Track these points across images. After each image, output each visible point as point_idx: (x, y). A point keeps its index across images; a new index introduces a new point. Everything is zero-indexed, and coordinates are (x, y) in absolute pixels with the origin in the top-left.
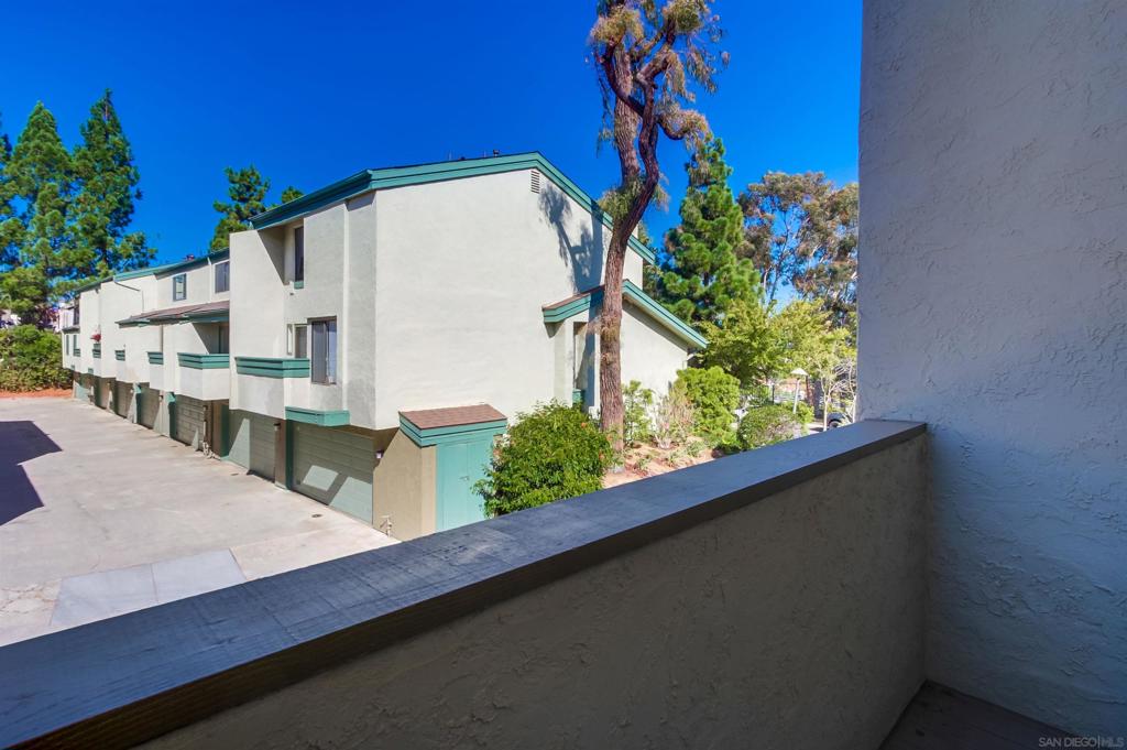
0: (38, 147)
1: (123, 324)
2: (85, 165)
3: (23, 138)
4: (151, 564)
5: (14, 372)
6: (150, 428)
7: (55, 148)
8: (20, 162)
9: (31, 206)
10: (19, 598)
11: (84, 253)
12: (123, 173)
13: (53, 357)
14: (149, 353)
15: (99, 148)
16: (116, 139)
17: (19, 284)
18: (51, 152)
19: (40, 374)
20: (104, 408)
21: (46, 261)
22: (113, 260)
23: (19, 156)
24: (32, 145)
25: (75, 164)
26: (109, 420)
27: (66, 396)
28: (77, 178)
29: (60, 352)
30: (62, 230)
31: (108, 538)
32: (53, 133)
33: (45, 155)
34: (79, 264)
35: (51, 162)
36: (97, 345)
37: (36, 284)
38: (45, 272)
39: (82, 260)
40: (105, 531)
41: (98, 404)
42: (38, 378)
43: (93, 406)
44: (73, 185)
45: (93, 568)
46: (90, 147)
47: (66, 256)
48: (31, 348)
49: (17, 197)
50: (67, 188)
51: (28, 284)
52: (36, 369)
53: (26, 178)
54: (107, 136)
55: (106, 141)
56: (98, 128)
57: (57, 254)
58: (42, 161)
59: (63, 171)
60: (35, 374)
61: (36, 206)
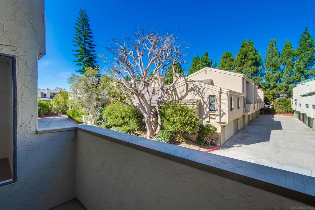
0: (286, 51)
1: (303, 96)
2: (299, 52)
3: (283, 50)
4: (284, 164)
5: (280, 109)
6: (311, 128)
7: (290, 50)
8: (282, 57)
9: (284, 67)
10: (252, 159)
11: (298, 76)
12: (311, 50)
13: (289, 105)
14: (306, 105)
15: (303, 45)
16: (309, 41)
17: (281, 87)
18: (290, 51)
19: (286, 110)
20: (301, 120)
21: (288, 80)
22: (307, 77)
23: (282, 55)
24: (285, 51)
25: (296, 52)
26: (300, 124)
27: (293, 116)
28: (296, 56)
29: (291, 104)
30: (292, 71)
31: (278, 154)
32: (290, 46)
33: (288, 53)
34: (297, 80)
35: (290, 54)
36: (296, 102)
37: (285, 87)
38: (287, 83)
39: (297, 78)
40: (278, 151)
41: (300, 119)
42: (285, 111)
43: (298, 119)
44: (295, 58)
45: (270, 159)
46: (301, 46)
47: (293, 78)
48: (284, 103)
49: (281, 66)
50: (294, 60)
51: (283, 87)
52: (285, 108)
53: (283, 60)
54: (306, 41)
55: (306, 43)
56: (303, 40)
57: (291, 78)
58: (288, 55)
59: (293, 55)
60: (285, 110)
61: (285, 67)
